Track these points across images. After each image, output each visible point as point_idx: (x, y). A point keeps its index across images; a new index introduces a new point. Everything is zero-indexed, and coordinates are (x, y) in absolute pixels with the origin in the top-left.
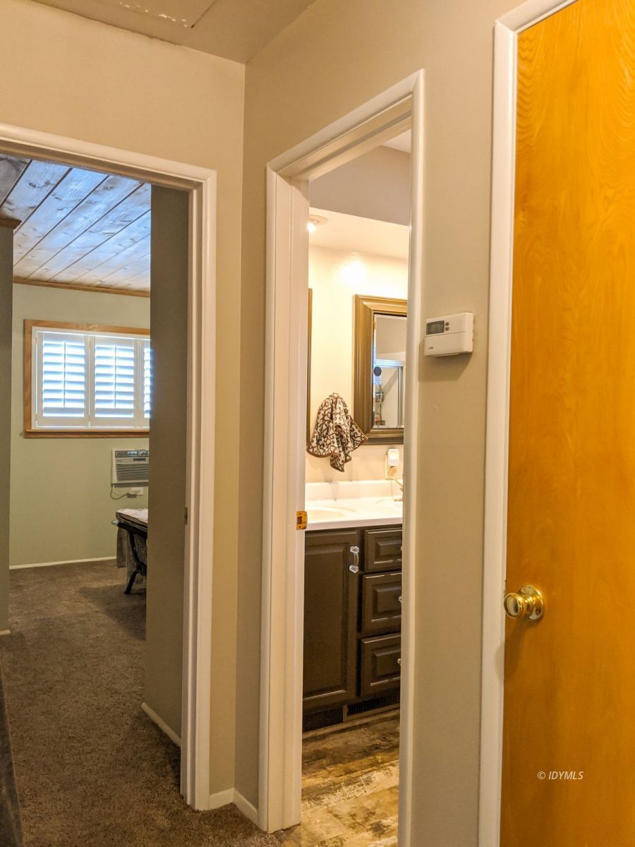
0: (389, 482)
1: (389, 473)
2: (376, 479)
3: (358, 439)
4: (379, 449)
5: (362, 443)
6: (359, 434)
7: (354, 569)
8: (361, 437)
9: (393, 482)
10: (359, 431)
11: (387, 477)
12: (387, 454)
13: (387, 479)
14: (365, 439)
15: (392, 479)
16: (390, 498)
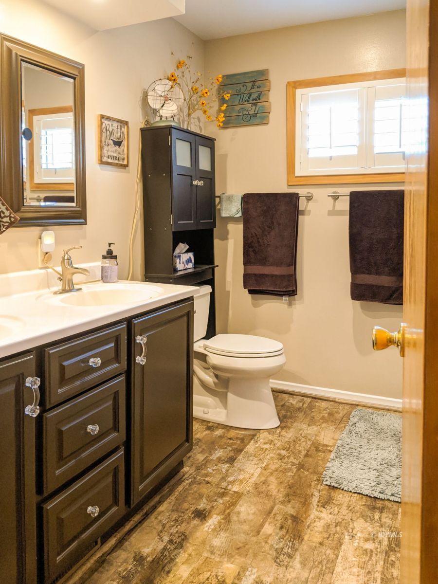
0: (43, 271)
1: (43, 260)
2: (29, 269)
3: (6, 220)
4: (31, 232)
5: (11, 225)
6: (7, 213)
7: (32, 410)
8: (10, 217)
9: (49, 270)
10: (7, 209)
11: (40, 266)
12: (40, 238)
13: (41, 268)
14: (16, 219)
15: (47, 268)
16: (47, 290)
